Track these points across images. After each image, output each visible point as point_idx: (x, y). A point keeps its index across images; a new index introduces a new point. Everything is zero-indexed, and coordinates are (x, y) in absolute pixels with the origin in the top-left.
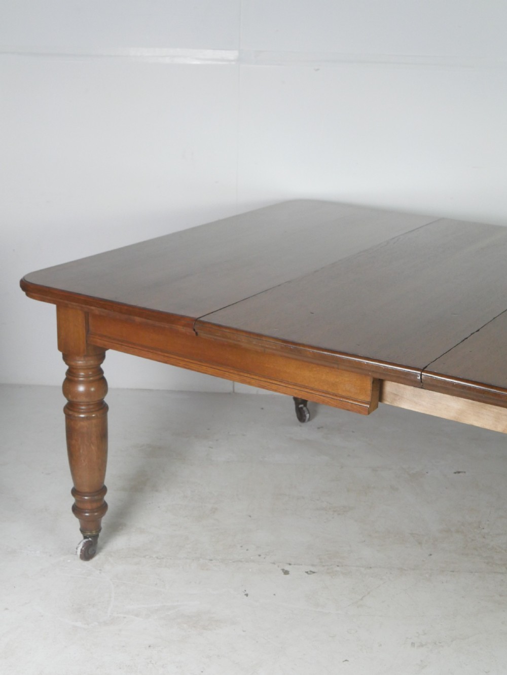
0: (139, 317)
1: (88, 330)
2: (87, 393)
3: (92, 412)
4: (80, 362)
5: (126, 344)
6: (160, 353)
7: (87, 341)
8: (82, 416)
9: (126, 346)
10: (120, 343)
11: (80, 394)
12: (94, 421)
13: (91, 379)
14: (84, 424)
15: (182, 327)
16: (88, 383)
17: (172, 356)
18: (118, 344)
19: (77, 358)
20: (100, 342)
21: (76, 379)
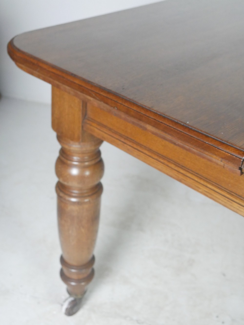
0: (154, 126)
1: (85, 115)
2: (81, 178)
3: (85, 197)
4: (74, 146)
5: (130, 144)
6: (173, 166)
7: (83, 127)
8: (74, 200)
9: (130, 146)
10: (123, 140)
11: (73, 177)
12: (86, 206)
13: (87, 164)
14: (75, 208)
15: (220, 159)
16: (83, 168)
17: (189, 175)
18: (120, 140)
19: (71, 142)
20: (97, 132)
21: (69, 162)
